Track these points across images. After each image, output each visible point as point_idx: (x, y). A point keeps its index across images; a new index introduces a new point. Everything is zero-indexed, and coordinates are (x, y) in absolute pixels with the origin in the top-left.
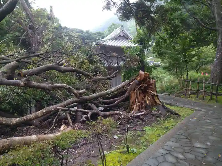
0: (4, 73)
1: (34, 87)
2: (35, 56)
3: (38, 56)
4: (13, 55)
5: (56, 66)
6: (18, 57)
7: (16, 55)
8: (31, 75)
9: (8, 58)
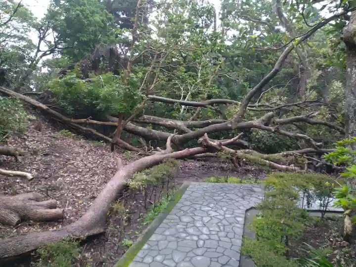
0: (263, 121)
1: (281, 134)
2: (293, 105)
3: (296, 105)
4: (275, 103)
5: (305, 118)
6: (280, 105)
7: (279, 102)
8: (282, 124)
9: (270, 106)
